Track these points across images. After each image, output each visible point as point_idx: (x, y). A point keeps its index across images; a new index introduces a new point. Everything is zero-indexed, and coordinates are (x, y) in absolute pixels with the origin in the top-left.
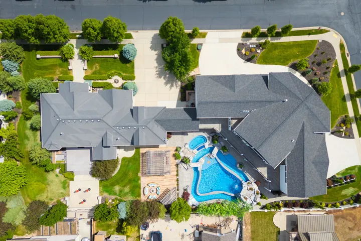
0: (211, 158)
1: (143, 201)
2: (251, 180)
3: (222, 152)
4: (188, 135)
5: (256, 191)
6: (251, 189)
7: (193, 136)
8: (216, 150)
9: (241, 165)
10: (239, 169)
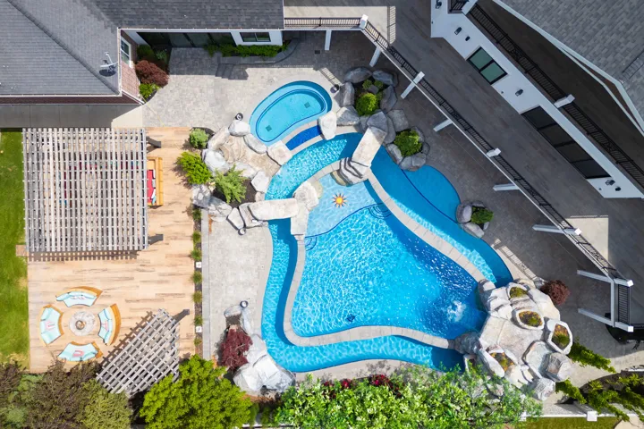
0: (349, 184)
1: (34, 368)
2: (524, 279)
3: (399, 156)
4: (245, 77)
5: (551, 327)
6: (530, 319)
7: (270, 81)
8: (370, 145)
9: (480, 215)
10: (473, 228)
